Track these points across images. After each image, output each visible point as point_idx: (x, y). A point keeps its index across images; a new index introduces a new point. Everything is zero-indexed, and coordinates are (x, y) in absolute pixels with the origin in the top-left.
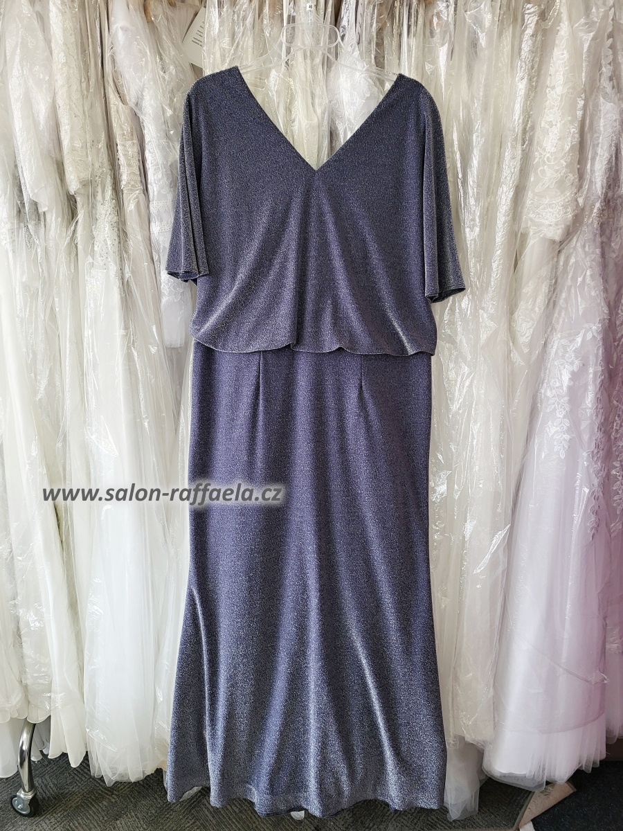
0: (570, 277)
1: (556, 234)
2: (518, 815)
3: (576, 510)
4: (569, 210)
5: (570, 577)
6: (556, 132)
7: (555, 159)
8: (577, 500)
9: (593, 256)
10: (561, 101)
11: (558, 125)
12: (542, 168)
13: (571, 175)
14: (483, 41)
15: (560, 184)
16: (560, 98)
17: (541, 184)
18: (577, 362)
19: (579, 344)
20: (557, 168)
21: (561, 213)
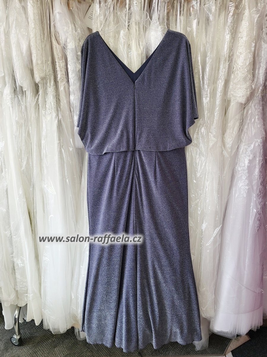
0: (249, 119)
1: (243, 100)
2: (225, 349)
3: (250, 219)
4: (249, 90)
5: (248, 248)
6: (243, 57)
7: (243, 68)
8: (251, 215)
9: (259, 110)
10: (245, 43)
11: (244, 54)
12: (237, 72)
13: (249, 75)
14: (211, 18)
15: (245, 79)
16: (245, 42)
17: (236, 79)
18: (251, 156)
19: (252, 148)
20: (243, 72)
21: (245, 91)
